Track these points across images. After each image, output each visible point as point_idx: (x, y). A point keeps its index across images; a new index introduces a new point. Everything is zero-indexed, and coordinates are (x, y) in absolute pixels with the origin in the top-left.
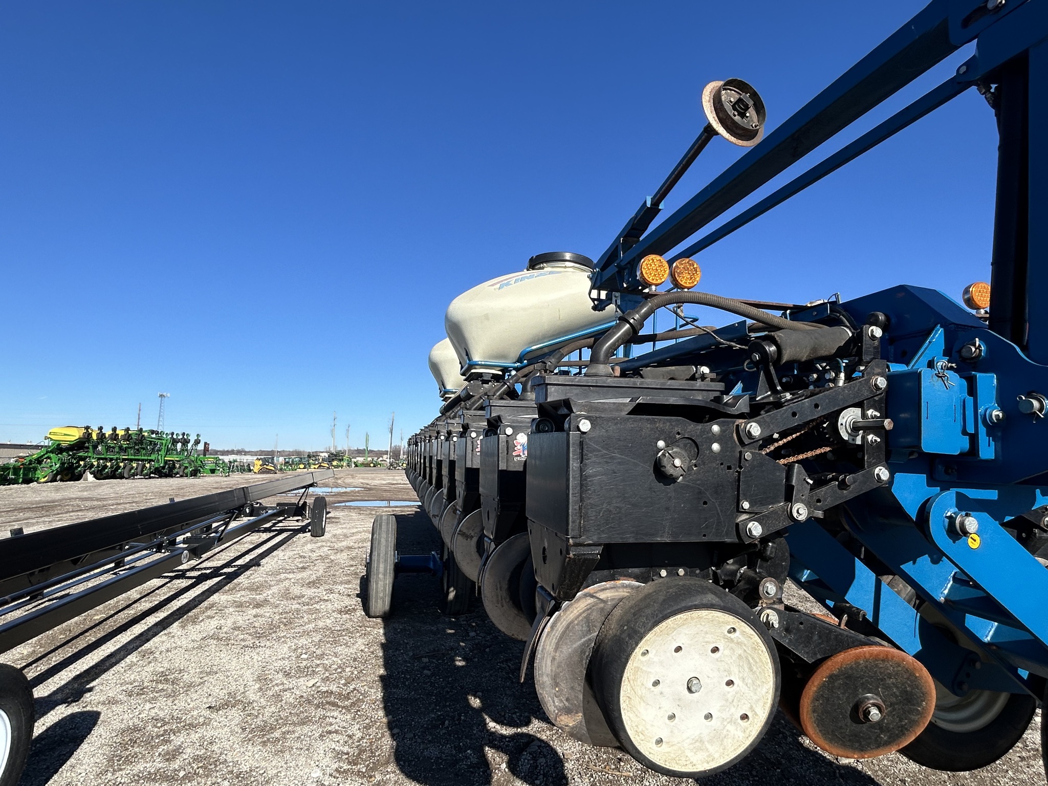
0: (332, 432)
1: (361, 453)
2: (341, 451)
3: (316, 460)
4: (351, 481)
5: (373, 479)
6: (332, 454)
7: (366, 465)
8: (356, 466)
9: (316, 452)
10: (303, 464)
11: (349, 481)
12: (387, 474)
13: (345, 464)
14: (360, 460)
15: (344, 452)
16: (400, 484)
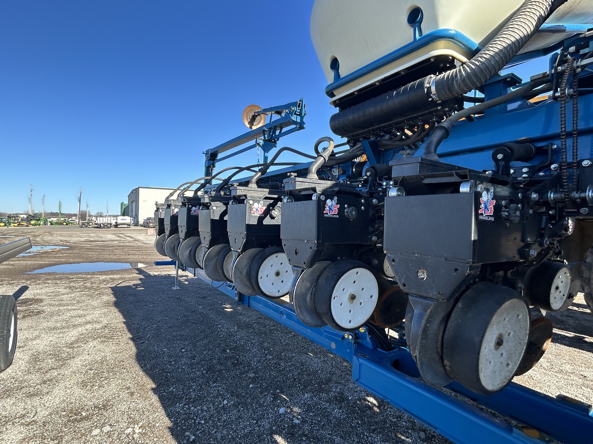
0: (30, 200)
1: (54, 215)
2: (38, 213)
3: (15, 220)
4: (50, 238)
5: (70, 236)
6: (30, 216)
7: (61, 224)
8: (52, 224)
9: (16, 214)
10: (4, 223)
11: (48, 238)
12: (81, 231)
13: (41, 223)
14: (54, 220)
15: (41, 214)
16: (98, 241)
